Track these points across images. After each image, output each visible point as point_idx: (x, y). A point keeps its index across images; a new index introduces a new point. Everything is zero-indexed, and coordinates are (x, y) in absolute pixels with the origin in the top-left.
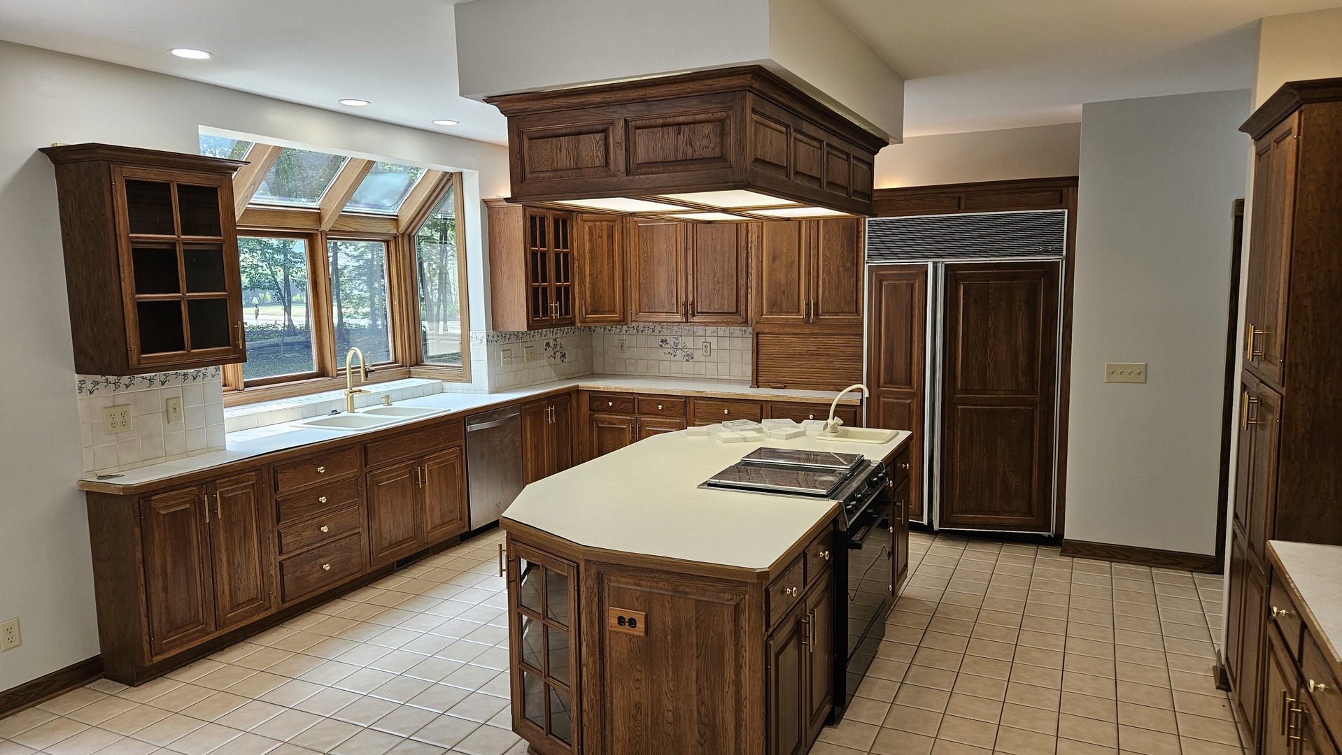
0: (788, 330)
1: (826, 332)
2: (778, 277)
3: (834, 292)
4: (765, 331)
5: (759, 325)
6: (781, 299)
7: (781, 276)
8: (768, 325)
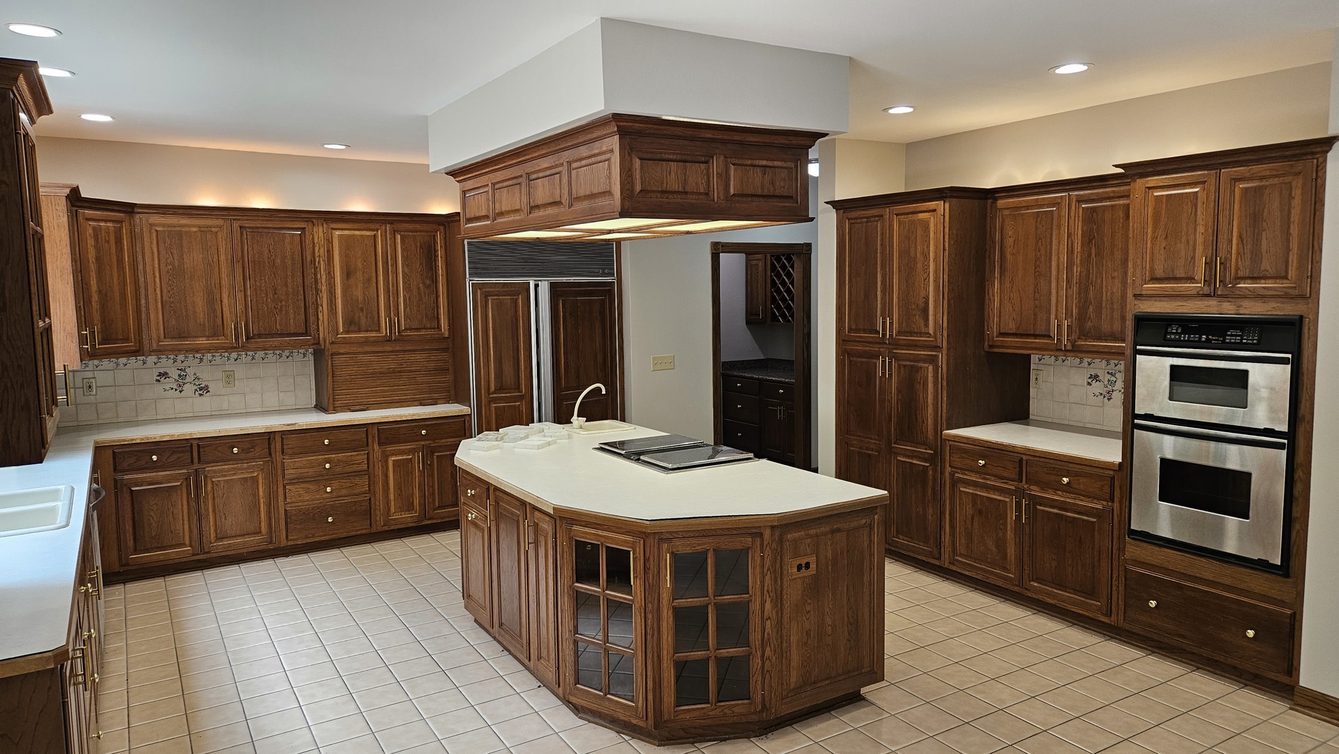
0: (367, 349)
1: (408, 348)
2: (355, 293)
3: (415, 309)
4: (341, 351)
5: (334, 346)
6: (359, 317)
7: (358, 293)
8: (344, 345)
